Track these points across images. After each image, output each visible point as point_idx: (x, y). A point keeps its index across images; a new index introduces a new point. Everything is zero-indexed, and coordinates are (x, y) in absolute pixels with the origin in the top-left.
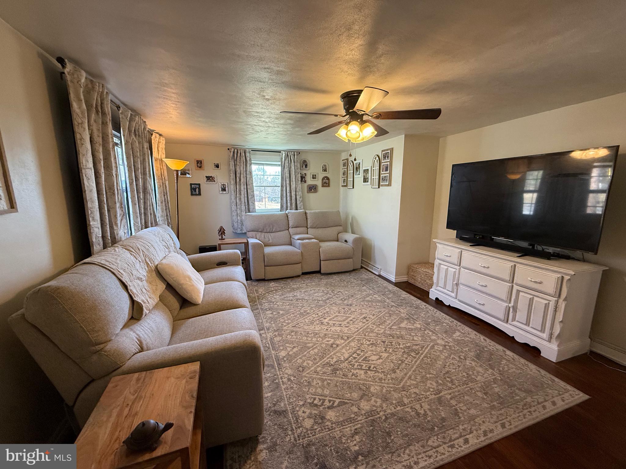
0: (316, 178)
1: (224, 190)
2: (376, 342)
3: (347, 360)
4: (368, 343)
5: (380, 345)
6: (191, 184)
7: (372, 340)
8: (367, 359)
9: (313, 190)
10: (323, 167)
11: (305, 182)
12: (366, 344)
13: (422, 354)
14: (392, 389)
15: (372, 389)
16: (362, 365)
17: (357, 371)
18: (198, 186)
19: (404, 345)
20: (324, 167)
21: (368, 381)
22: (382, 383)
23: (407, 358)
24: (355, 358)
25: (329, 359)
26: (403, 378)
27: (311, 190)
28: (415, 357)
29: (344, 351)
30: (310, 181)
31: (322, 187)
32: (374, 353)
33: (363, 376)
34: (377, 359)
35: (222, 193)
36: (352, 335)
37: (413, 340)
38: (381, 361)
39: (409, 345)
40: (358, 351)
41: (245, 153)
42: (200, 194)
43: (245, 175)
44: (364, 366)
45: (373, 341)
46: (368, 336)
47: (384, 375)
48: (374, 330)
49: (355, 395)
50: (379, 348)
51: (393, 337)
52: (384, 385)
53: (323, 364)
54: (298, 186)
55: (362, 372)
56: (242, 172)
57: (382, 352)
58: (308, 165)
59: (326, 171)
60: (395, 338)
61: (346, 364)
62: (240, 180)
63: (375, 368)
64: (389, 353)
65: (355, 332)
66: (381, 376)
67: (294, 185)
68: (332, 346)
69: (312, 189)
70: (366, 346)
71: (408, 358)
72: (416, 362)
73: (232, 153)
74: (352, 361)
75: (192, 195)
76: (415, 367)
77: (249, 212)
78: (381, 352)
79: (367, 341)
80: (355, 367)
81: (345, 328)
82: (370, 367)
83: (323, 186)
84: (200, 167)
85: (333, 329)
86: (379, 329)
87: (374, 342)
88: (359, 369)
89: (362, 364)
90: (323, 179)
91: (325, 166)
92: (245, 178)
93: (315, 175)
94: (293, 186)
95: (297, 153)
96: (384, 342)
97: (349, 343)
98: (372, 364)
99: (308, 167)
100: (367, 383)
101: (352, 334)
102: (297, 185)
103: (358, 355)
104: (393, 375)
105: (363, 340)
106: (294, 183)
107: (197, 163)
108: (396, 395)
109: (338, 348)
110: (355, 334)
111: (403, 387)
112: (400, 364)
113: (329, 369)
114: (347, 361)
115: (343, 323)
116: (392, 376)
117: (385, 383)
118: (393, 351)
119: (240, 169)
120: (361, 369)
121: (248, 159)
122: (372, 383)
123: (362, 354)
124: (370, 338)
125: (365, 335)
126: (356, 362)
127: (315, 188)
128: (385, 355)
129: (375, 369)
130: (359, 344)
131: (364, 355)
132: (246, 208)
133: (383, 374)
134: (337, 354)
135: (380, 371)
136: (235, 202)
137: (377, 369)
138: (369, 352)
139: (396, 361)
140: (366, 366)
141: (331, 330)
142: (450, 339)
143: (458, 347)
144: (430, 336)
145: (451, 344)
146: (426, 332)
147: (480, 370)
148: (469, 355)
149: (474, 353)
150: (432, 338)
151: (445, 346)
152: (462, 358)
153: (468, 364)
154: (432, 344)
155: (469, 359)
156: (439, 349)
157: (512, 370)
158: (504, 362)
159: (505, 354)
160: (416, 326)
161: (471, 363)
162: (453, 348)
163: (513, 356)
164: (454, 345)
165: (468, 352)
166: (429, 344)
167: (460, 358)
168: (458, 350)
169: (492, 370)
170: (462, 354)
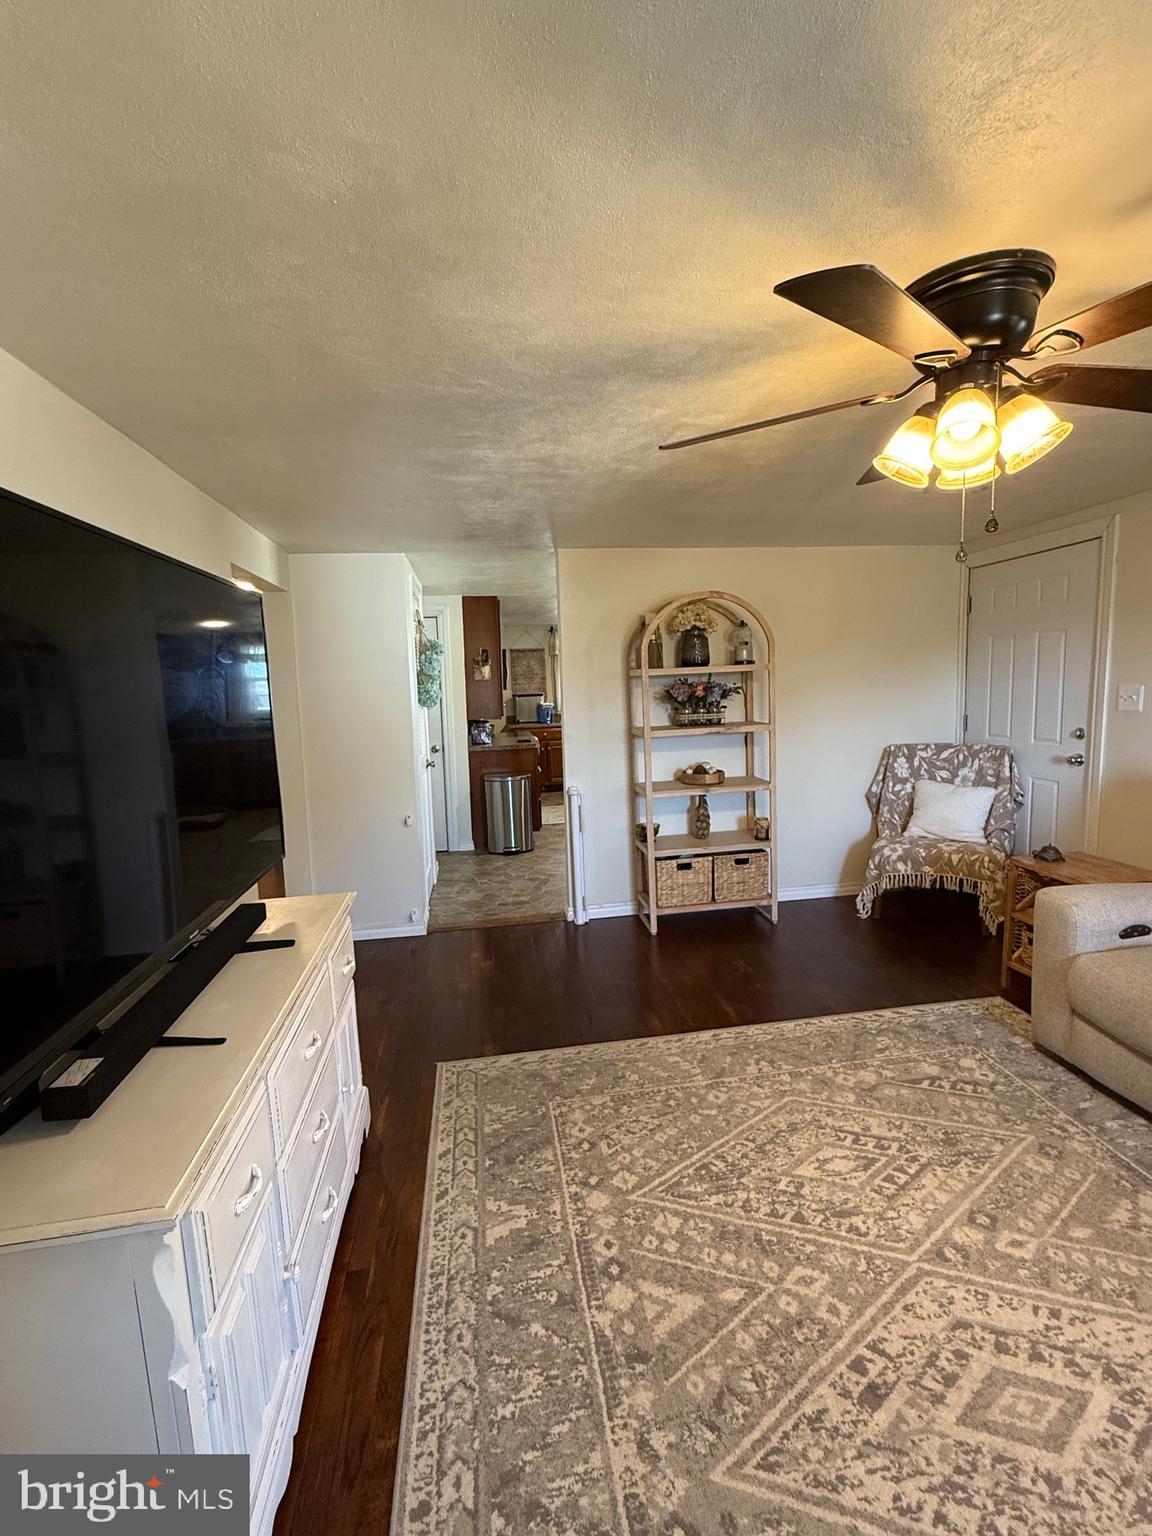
2: (826, 1219)
3: (923, 1167)
4: (857, 1221)
5: (814, 1206)
7: (844, 1234)
8: (862, 1162)
12: (867, 1215)
13: (693, 1164)
14: (808, 1095)
15: (852, 1098)
16: (874, 1147)
17: (889, 1135)
19: (730, 1199)
21: (860, 1112)
22: (827, 1106)
23: (745, 1156)
24: (901, 1169)
25: (981, 1172)
26: (775, 1112)
28: (718, 1157)
29: (942, 1197)
32: (837, 1180)
33: (873, 1122)
34: (832, 1159)
36: (927, 1267)
37: (686, 1218)
38: (820, 1155)
39: (714, 1199)
40: (893, 1191)
44: (870, 1146)
45: (839, 1226)
46: (856, 1253)
47: (819, 1121)
48: (828, 1289)
49: (889, 1091)
50: (821, 1195)
51: (758, 1238)
52: (824, 1103)
53: (993, 1160)
55: (875, 1131)
57: (811, 1180)
60: (750, 1233)
61: (925, 1154)
63: (843, 1137)
64: (793, 1176)
65: (913, 1282)
66: (830, 1120)
68: (994, 1219)
70: (865, 1210)
71: (740, 1155)
72: (722, 1145)
74: (907, 1160)
76: (735, 1132)
78: (816, 1180)
79: (863, 1229)
80: (895, 1146)
81: (969, 1318)
82: (855, 1141)
85: (1024, 1320)
86: (803, 1290)
87: (833, 1222)
88: (885, 1139)
89: (877, 1151)
96: (799, 1218)
97: (930, 1229)
98: (848, 1148)
100: (862, 1109)
101: (928, 1274)
103: (890, 1179)
104: (797, 1118)
105: (878, 1236)
108: (803, 1086)
109: (965, 1206)
110: (910, 1272)
111: (782, 1097)
112: (771, 1141)
113: (968, 1146)
114: (923, 1160)
115: (983, 1361)
116: (801, 1117)
117: (821, 1106)
118: (776, 1182)
120: (879, 1139)
122: (852, 1108)
123: (877, 1181)
124: (851, 1241)
125: (870, 1259)
126: (894, 1158)
128: (807, 1170)
129: (842, 1135)
130: (892, 1219)
131: (873, 1177)
133: (823, 1123)
134: (961, 1186)
135: (828, 1130)
137: (836, 1135)
138: (855, 1183)
139: (778, 1149)
140: (866, 1145)
141: (1036, 1309)
142: (556, 1207)
143: (560, 1177)
144: (611, 1231)
145: (574, 1189)
146: (614, 1250)
147: (578, 1115)
148: (559, 1153)
149: (538, 1156)
150: (612, 1221)
151: (598, 1184)
152: (586, 1146)
153: (589, 1130)
154: (633, 1197)
155: (573, 1141)
156: (627, 1175)
157: (503, 1110)
158: (495, 1126)
159: (456, 1146)
160: (631, 1295)
161: (581, 1130)
162: (580, 1174)
163: (442, 1140)
164: (565, 1186)
165: (551, 1158)
166: (644, 1195)
167: (593, 1145)
168: (570, 1170)
169: (552, 1113)
170: (574, 1155)
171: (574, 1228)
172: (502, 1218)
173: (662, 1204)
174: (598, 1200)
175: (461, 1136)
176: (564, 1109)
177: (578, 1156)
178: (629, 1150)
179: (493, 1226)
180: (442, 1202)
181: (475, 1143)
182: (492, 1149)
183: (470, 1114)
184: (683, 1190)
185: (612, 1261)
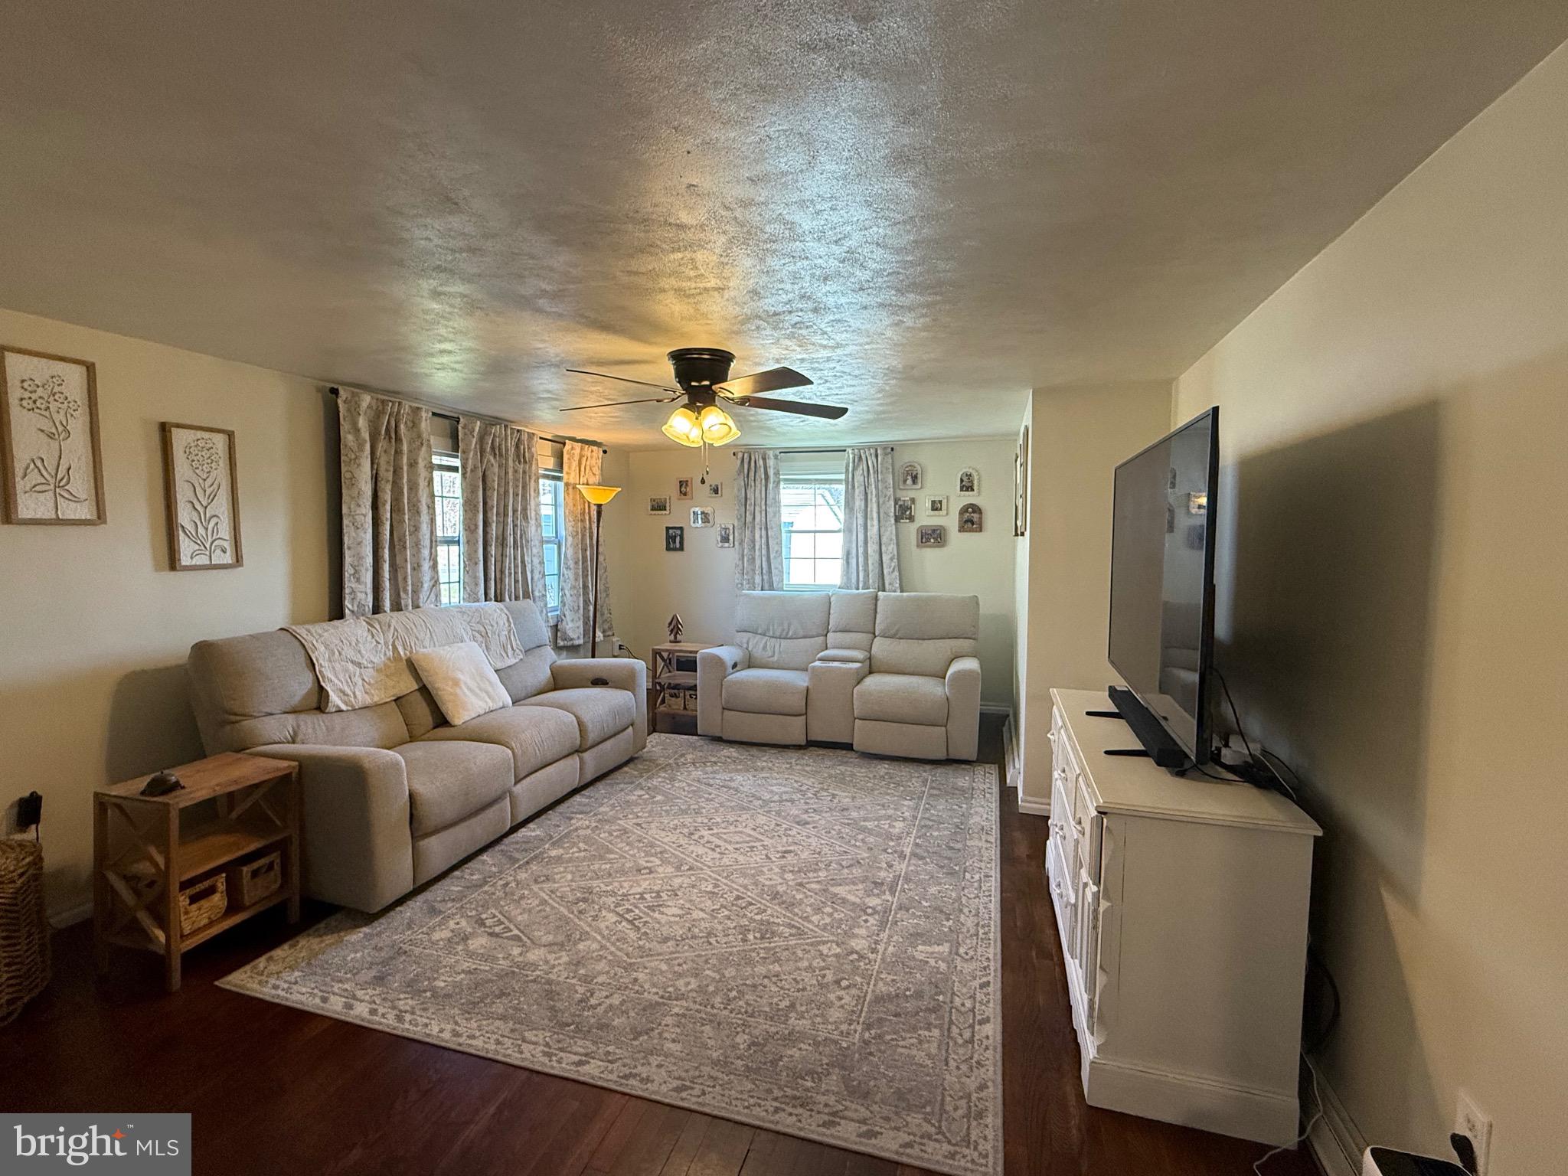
0: (941, 509)
1: (725, 539)
2: (724, 894)
3: (626, 895)
4: (709, 889)
5: (723, 900)
6: (668, 529)
7: (725, 887)
8: (657, 908)
9: (932, 540)
10: (962, 481)
11: (911, 518)
12: (700, 889)
13: (770, 942)
14: (610, 958)
15: (584, 943)
16: (633, 912)
17: (611, 915)
18: (679, 532)
19: (767, 918)
20: (965, 479)
21: (600, 933)
22: (614, 944)
23: (727, 935)
24: (642, 898)
25: (601, 884)
26: (660, 954)
27: (928, 540)
28: (745, 941)
29: (646, 883)
30: (925, 517)
31: (960, 531)
32: (688, 906)
33: (604, 924)
34: (673, 915)
35: (722, 547)
36: (705, 868)
37: (806, 918)
38: (675, 919)
39: (779, 920)
40: (666, 892)
41: (764, 459)
42: (681, 549)
43: (764, 507)
44: (634, 914)
46: (730, 880)
47: (639, 938)
48: (763, 875)
49: (548, 938)
50: (709, 903)
51: (774, 898)
52: (612, 948)
53: (582, 886)
54: (886, 530)
55: (614, 919)
56: (758, 502)
57: (704, 910)
58: (919, 476)
59: (973, 490)
60: (775, 901)
61: (613, 900)
62: (754, 518)
64: (713, 916)
66: (633, 936)
67: (876, 527)
68: (640, 870)
69: (933, 537)
70: (697, 891)
71: (731, 936)
72: (733, 947)
73: (739, 462)
74: (629, 901)
75: (668, 549)
76: (713, 952)
77: (771, 588)
78: (701, 910)
79: (712, 885)
80: (619, 909)
81: (716, 854)
82: (639, 919)
83: (962, 529)
84: (685, 494)
85: (693, 848)
86: (776, 878)
87: (722, 892)
88: (618, 913)
89: (636, 910)
90: (964, 510)
91: (969, 476)
92: (764, 513)
93: (940, 502)
94: (873, 531)
95: (885, 449)
96: (739, 898)
97: (677, 876)
98: (651, 916)
99: (919, 481)
100: (594, 934)
101: (709, 866)
102: (882, 530)
103: (657, 897)
104: (651, 945)
105: (708, 881)
106: (876, 522)
107: (681, 486)
108: (601, 967)
109: (644, 876)
110: (714, 869)
111: (633, 964)
112: (695, 937)
113: (579, 895)
114: (621, 898)
116: (648, 944)
117: (617, 947)
118: (727, 916)
119: (756, 494)
120: (621, 915)
121: (771, 472)
122: (599, 937)
123: (666, 898)
124: (726, 884)
125: (728, 877)
126: (634, 904)
127: (940, 536)
128: (699, 915)
129: (641, 924)
130: (690, 884)
131: (665, 901)
132: (763, 580)
133: (639, 935)
134: (627, 883)
135: (644, 930)
136: (741, 567)
137: (644, 925)
138: (681, 901)
139: (698, 931)
140: (637, 915)
141: (686, 848)
142: (891, 949)
143: (879, 967)
144: (860, 927)
145: (872, 956)
146: (864, 918)
147: (835, 1014)
148: (871, 986)
149: (892, 990)
150: (856, 931)
151: (852, 953)
152: (844, 983)
153: (832, 997)
154: (831, 938)
155: (854, 991)
156: (825, 952)
157: (914, 1052)
158: (927, 1033)
159: (972, 1026)
160: (867, 900)
161: (840, 998)
162: (862, 964)
163: (987, 1037)
164: (878, 960)
165: (881, 984)
166: (823, 936)
167: (838, 982)
168: (867, 970)
169: (859, 1028)
170: (859, 979)
171: (884, 935)
172: (935, 955)
173: (816, 929)
174: (859, 944)
175: (967, 1034)
176: (844, 1027)
177: (857, 978)
178: (810, 969)
179: (943, 953)
180: (985, 979)
181: (951, 1022)
182: (934, 1010)
183: (955, 1060)
184: (794, 931)
185: (869, 915)
